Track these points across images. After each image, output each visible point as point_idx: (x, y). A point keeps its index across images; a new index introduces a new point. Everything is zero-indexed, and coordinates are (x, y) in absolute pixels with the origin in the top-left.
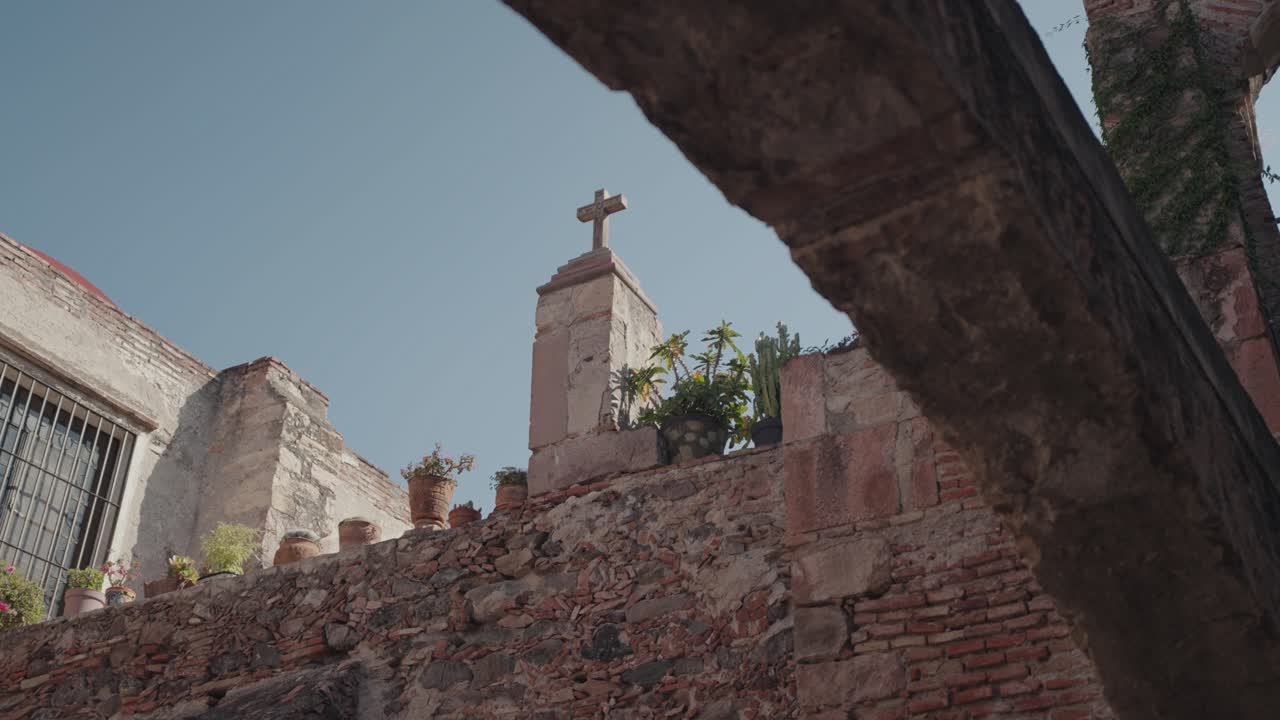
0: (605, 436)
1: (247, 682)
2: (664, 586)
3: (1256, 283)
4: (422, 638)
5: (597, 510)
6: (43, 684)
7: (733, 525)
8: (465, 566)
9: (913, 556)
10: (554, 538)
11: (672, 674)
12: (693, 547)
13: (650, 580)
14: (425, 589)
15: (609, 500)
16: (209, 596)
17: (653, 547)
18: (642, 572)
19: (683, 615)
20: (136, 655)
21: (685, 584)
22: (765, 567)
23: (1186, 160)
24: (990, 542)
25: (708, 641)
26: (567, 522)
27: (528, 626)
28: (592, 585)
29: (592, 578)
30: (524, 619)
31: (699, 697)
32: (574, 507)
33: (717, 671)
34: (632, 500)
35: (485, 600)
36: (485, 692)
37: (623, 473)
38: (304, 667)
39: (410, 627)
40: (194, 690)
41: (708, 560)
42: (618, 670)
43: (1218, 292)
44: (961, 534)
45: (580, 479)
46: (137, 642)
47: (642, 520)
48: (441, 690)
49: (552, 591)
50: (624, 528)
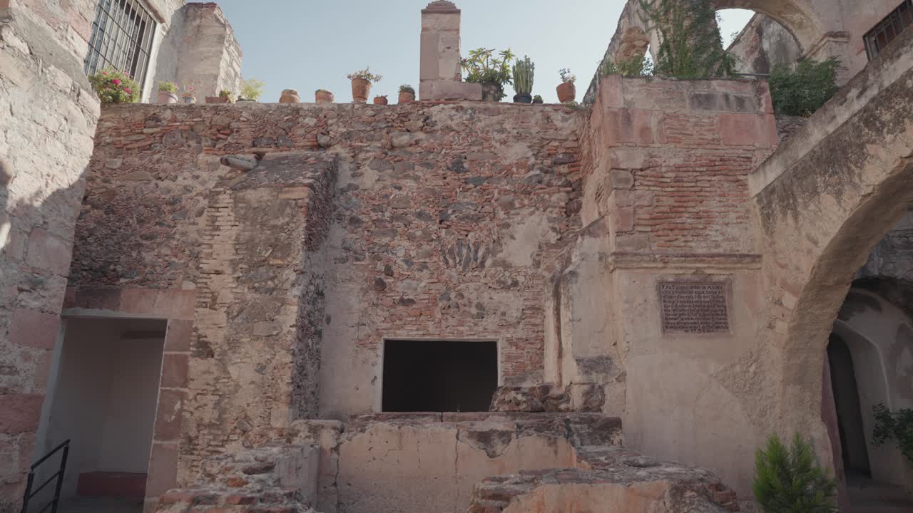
0: (456, 82)
1: (275, 152)
2: (483, 148)
3: (771, 94)
4: (368, 148)
5: (453, 112)
6: (157, 133)
7: (515, 131)
8: (388, 122)
9: (657, 159)
10: (434, 119)
11: (488, 183)
12: (498, 136)
13: (477, 145)
14: (369, 128)
15: (458, 109)
16: (251, 109)
17: (479, 132)
18: (474, 141)
19: (492, 161)
20: (210, 129)
21: (493, 149)
22: (527, 150)
23: (712, 44)
24: (685, 161)
25: (503, 173)
26: (440, 114)
27: (420, 153)
28: (452, 142)
29: (451, 139)
30: (419, 149)
31: (499, 193)
32: (443, 109)
33: (506, 185)
34: (470, 111)
35: (401, 138)
36: (400, 176)
37: (465, 99)
38: (306, 150)
39: (361, 142)
40: (246, 150)
41: (504, 143)
42: (464, 177)
43: (760, 95)
44: (675, 155)
45: (446, 98)
46: (210, 123)
47: (474, 121)
48: (379, 171)
49: (432, 141)
50: (467, 122)
